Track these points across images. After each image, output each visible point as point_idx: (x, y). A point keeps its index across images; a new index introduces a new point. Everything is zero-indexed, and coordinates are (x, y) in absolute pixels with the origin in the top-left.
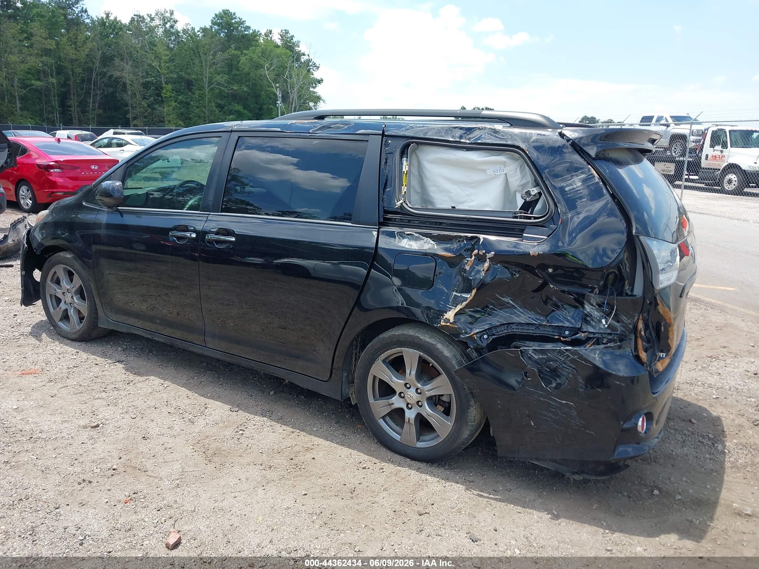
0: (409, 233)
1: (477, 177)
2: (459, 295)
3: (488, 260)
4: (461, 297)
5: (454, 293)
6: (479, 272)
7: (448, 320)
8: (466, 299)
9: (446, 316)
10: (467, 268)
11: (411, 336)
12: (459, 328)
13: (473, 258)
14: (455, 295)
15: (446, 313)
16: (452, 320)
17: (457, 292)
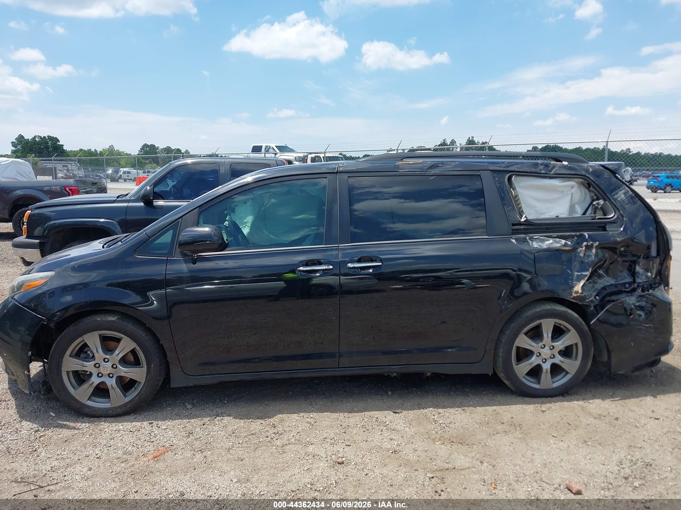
0: (536, 237)
1: (556, 195)
2: (580, 274)
3: (594, 248)
4: (581, 275)
5: (576, 273)
6: (589, 256)
7: (577, 292)
8: (586, 276)
9: (576, 289)
10: (582, 255)
11: (550, 309)
12: (585, 296)
13: (584, 248)
14: (577, 275)
15: (574, 287)
16: (580, 291)
17: (577, 272)
